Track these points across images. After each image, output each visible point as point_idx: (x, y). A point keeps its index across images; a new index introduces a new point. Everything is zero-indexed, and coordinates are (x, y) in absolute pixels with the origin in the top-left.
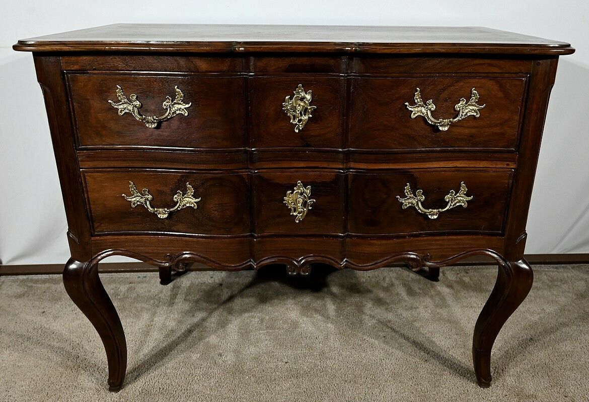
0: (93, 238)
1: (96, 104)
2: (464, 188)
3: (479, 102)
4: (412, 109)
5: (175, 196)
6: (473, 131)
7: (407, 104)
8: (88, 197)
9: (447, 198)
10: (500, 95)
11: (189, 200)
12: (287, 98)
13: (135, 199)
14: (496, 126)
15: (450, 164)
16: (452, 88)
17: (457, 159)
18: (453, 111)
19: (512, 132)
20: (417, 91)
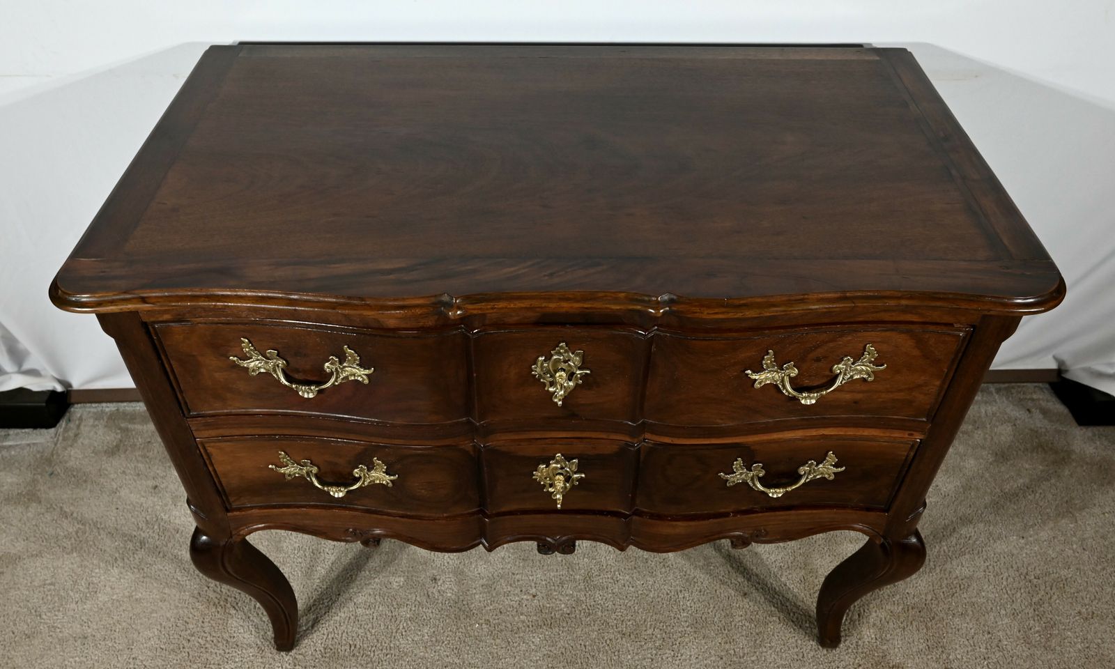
0: (229, 514)
1: (210, 361)
2: (831, 457)
3: (877, 363)
4: (757, 377)
5: (356, 470)
6: (859, 396)
7: (749, 372)
8: (214, 470)
9: (802, 470)
10: (916, 352)
11: (380, 476)
12: (540, 359)
13: (291, 470)
14: (901, 391)
15: (814, 432)
16: (831, 345)
17: (826, 426)
18: (827, 373)
19: (924, 399)
20: (768, 354)
